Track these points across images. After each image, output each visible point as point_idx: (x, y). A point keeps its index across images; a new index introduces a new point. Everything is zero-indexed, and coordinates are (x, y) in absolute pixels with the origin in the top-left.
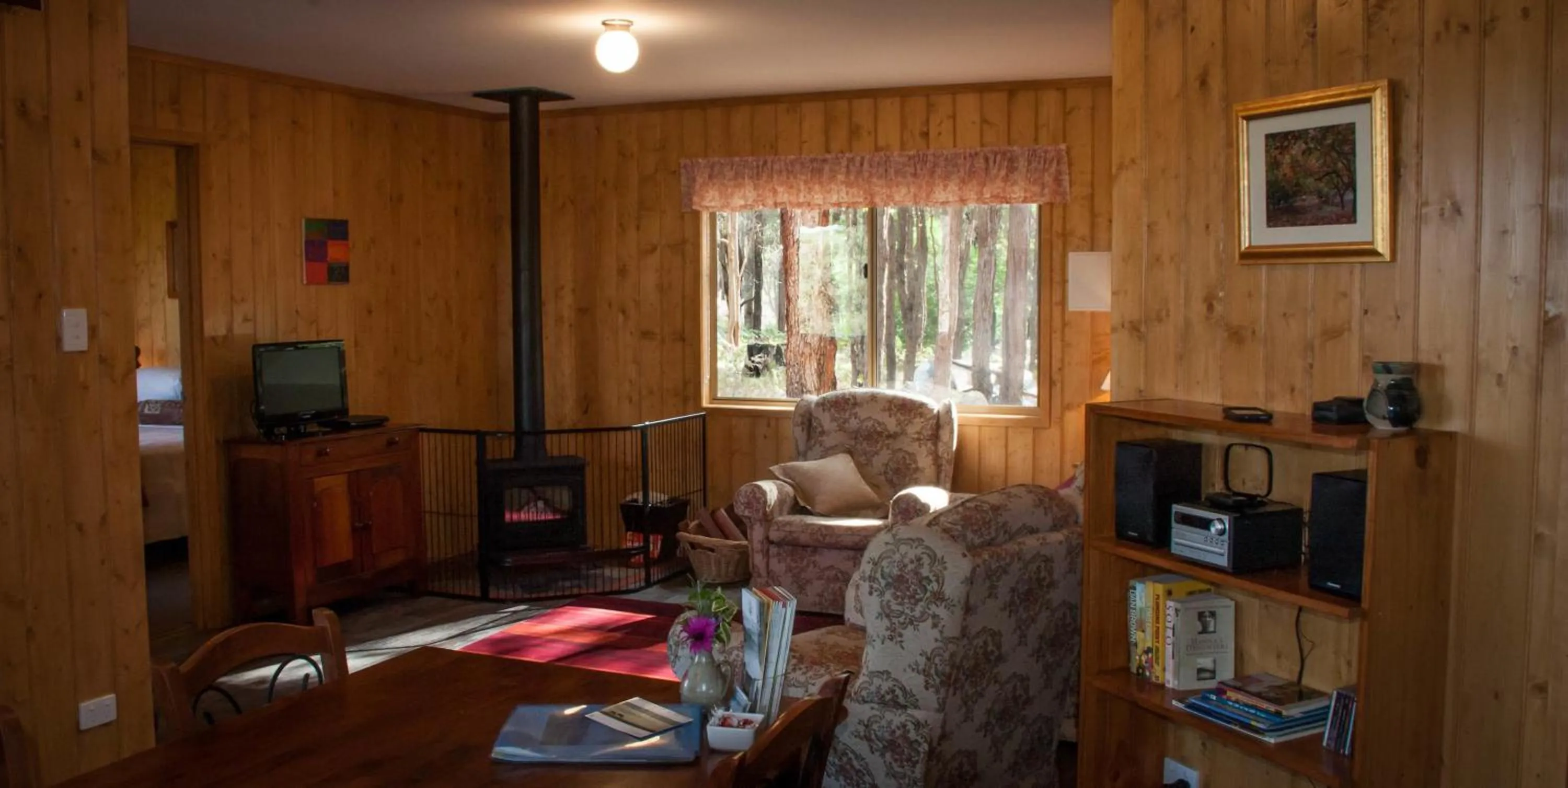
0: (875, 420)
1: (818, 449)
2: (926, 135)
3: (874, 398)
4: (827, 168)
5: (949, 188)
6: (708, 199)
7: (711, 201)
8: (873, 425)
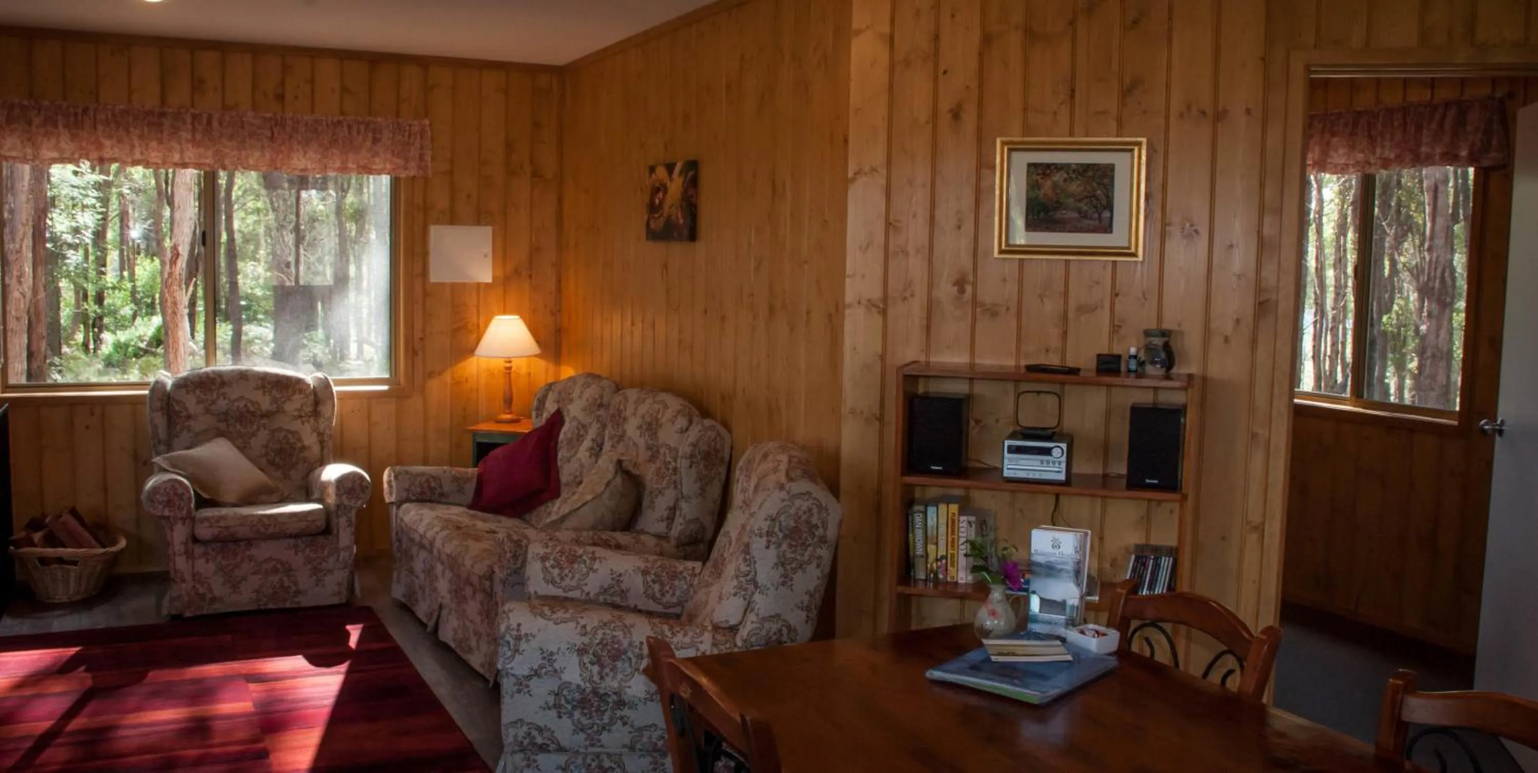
0: (247, 399)
1: (185, 436)
2: (281, 98)
3: (243, 376)
4: (167, 122)
5: (307, 156)
6: (6, 148)
7: (10, 150)
8: (246, 405)
